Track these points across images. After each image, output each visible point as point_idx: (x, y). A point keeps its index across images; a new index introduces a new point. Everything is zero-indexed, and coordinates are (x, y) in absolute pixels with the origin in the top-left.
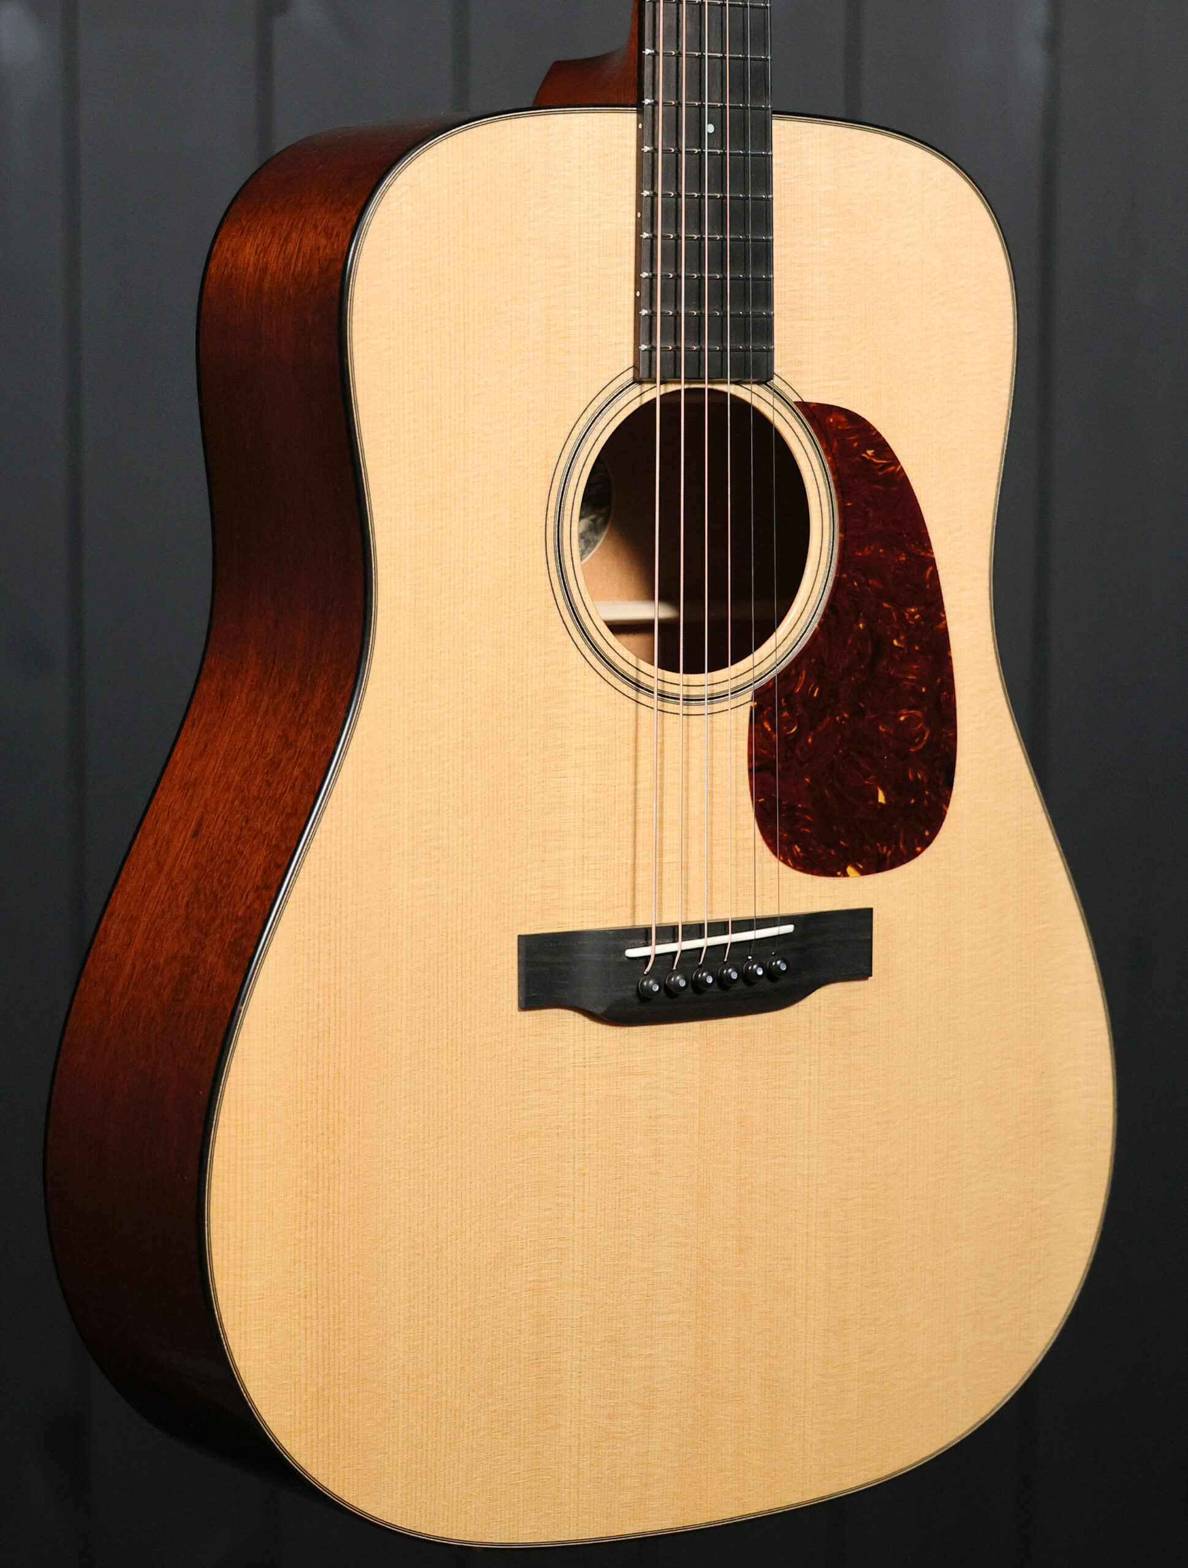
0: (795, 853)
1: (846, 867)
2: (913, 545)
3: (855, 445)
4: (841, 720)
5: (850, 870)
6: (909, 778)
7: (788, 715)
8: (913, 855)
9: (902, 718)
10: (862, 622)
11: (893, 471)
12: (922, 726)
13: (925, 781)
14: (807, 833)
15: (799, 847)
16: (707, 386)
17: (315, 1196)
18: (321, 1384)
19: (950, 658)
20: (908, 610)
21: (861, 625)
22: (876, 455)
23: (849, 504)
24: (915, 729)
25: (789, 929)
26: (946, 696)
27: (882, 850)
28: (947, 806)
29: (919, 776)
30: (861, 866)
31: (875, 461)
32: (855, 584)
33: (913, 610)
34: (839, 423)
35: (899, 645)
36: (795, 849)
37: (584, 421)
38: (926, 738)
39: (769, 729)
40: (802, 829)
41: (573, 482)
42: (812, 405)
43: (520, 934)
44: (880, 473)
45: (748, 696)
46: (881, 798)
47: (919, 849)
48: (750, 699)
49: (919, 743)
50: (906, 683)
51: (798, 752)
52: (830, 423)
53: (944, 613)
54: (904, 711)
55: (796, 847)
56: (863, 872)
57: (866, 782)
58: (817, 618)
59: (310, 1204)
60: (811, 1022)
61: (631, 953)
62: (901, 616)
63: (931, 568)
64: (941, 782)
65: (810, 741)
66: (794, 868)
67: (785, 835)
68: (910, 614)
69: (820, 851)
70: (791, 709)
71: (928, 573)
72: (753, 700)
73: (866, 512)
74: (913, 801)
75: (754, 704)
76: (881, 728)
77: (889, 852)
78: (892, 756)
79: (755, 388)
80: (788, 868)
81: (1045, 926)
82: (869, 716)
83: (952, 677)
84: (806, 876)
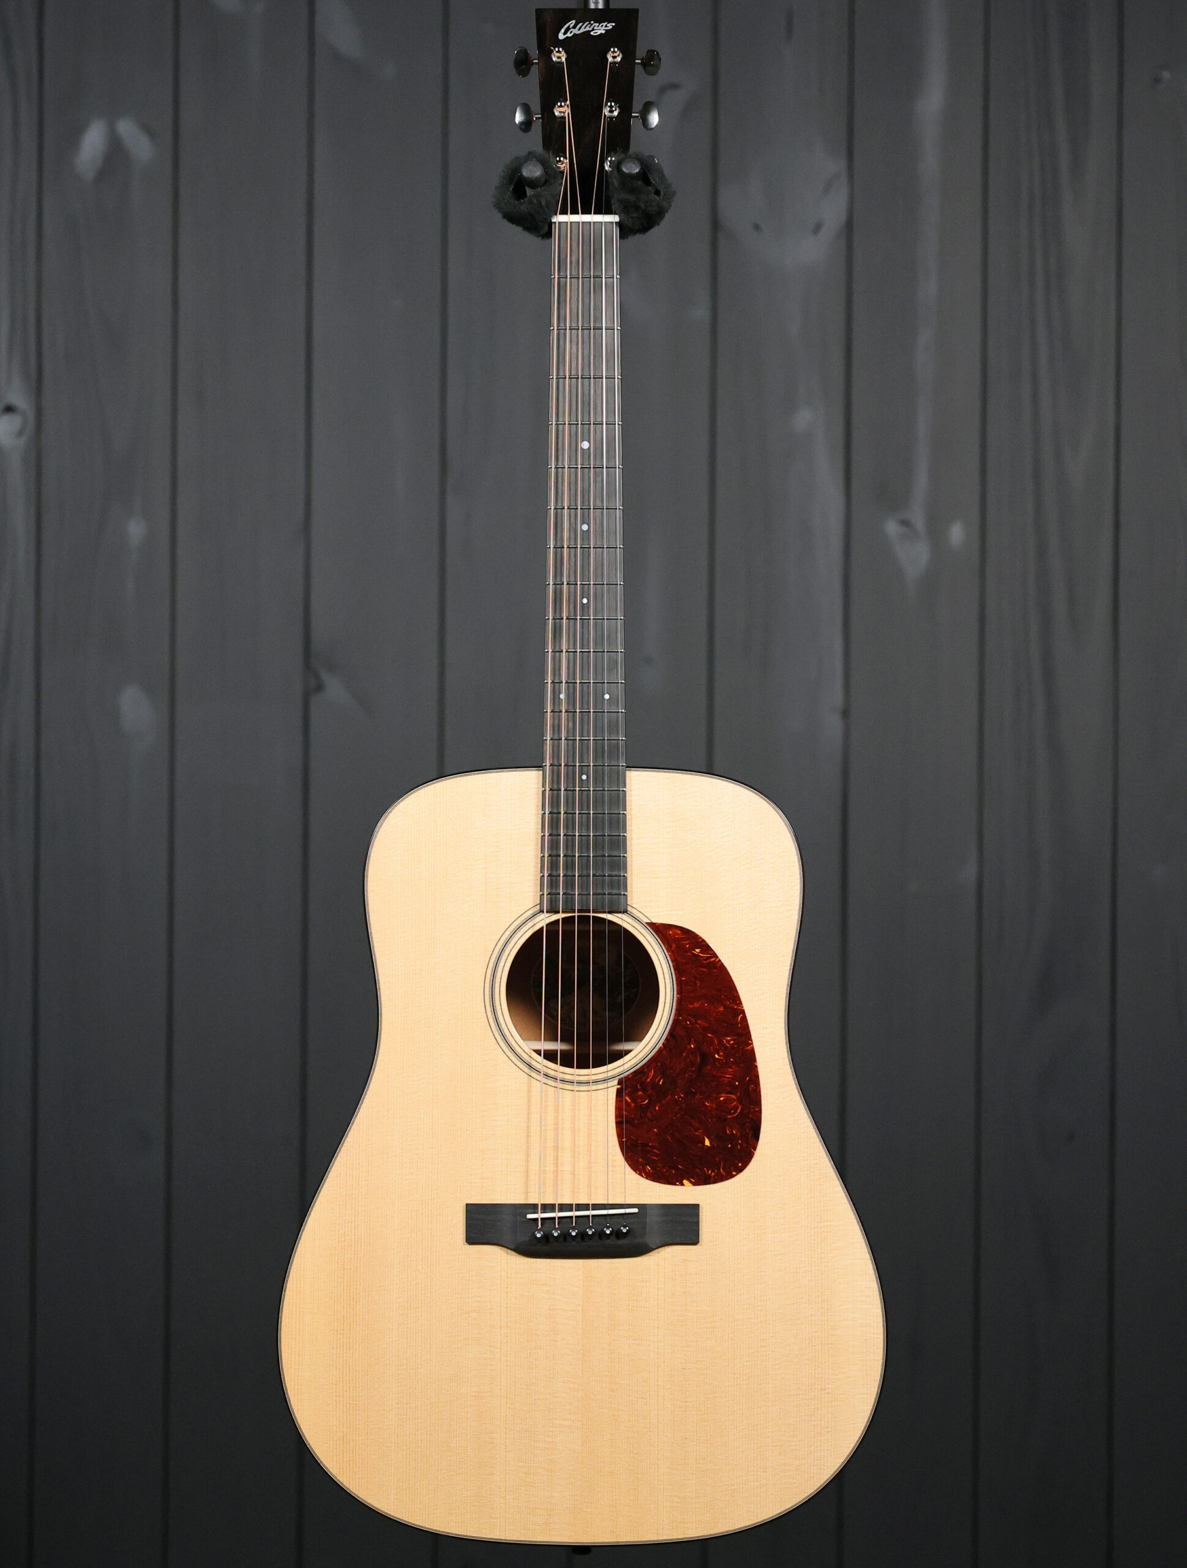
0: (647, 1170)
1: (683, 1180)
2: (728, 1002)
3: (688, 946)
4: (679, 1098)
5: (685, 1182)
6: (727, 1133)
7: (642, 1093)
8: (729, 1176)
9: (722, 1099)
10: (693, 1044)
11: (714, 961)
12: (735, 1104)
13: (739, 1135)
14: (656, 1160)
15: (650, 1167)
16: (592, 914)
17: (342, 1332)
18: (345, 1432)
19: (757, 1066)
20: (726, 1038)
21: (692, 1046)
22: (701, 952)
23: (683, 979)
24: (731, 1105)
25: (636, 1210)
26: (753, 1087)
27: (708, 1172)
28: (755, 1150)
29: (734, 1132)
30: (693, 1181)
31: (701, 955)
32: (688, 1023)
33: (729, 1038)
34: (677, 934)
35: (720, 1058)
37: (508, 933)
38: (738, 1111)
39: (629, 1101)
40: (652, 1157)
41: (501, 964)
42: (658, 924)
43: (467, 1203)
44: (705, 962)
45: (616, 1082)
46: (707, 1143)
47: (734, 1173)
49: (734, 1113)
50: (724, 1079)
51: (649, 1114)
52: (670, 934)
53: (751, 1040)
54: (723, 1095)
55: (648, 1167)
56: (694, 1184)
57: (697, 1133)
58: (662, 1040)
59: (339, 1336)
61: (530, 1216)
62: (721, 1042)
63: (742, 1015)
64: (750, 1136)
65: (657, 1108)
66: (647, 1178)
67: (640, 1160)
68: (727, 1041)
69: (665, 1170)
70: (644, 1090)
71: (739, 1018)
72: (618, 1084)
73: (695, 984)
74: (730, 1146)
75: (619, 1087)
76: (707, 1104)
77: (713, 1174)
78: (715, 1119)
79: (620, 915)
80: (642, 1178)
81: (829, 1223)
82: (698, 1096)
83: (757, 1077)
84: (655, 1183)
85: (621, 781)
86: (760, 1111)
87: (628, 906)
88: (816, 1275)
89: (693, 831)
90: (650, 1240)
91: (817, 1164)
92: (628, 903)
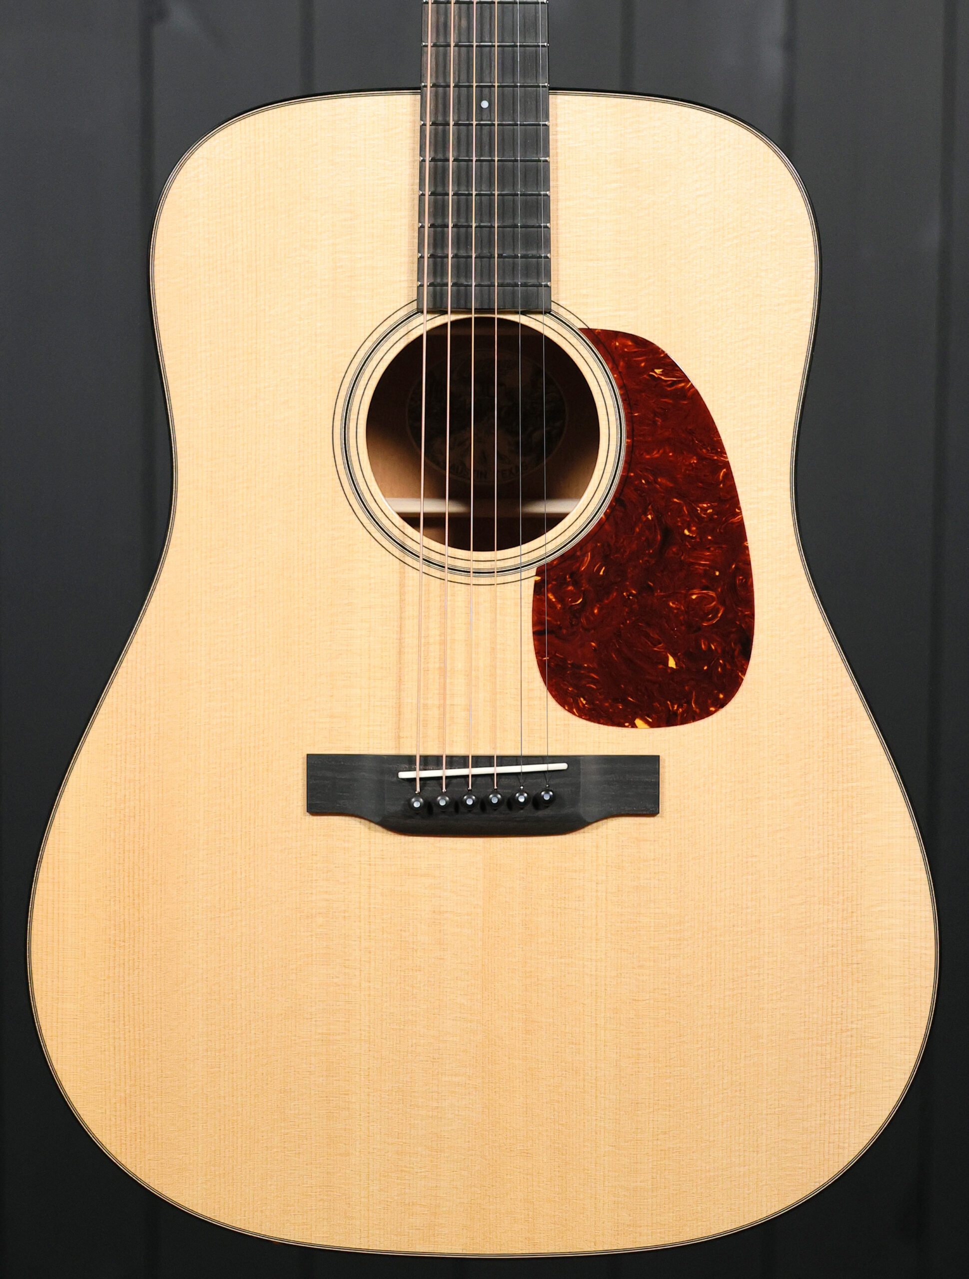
0: (580, 704)
1: (634, 720)
2: (704, 450)
3: (643, 364)
4: (628, 596)
5: (638, 722)
6: (702, 648)
7: (573, 588)
8: (705, 713)
9: (694, 597)
10: (651, 514)
11: (683, 387)
12: (715, 605)
13: (719, 651)
14: (593, 688)
15: (585, 699)
16: (496, 316)
17: (122, 944)
18: (128, 1092)
19: (747, 548)
20: (700, 505)
21: (650, 517)
22: (664, 374)
23: (636, 414)
24: (709, 606)
25: (563, 766)
26: (742, 579)
27: (673, 707)
28: (744, 674)
29: (713, 647)
30: (650, 720)
31: (663, 378)
32: (643, 481)
33: (705, 505)
34: (627, 346)
35: (691, 535)
36: (581, 701)
37: (369, 344)
38: (719, 615)
39: (554, 600)
40: (588, 685)
41: (359, 392)
42: (597, 331)
43: (309, 753)
44: (669, 389)
45: (533, 571)
46: (672, 663)
47: (712, 709)
48: (535, 574)
49: (710, 620)
50: (697, 567)
51: (583, 620)
52: (616, 347)
53: (740, 509)
54: (696, 591)
55: (582, 699)
56: (654, 725)
57: (655, 649)
58: (604, 509)
59: (117, 950)
60: (597, 847)
61: (403, 775)
62: (693, 511)
63: (725, 470)
64: (736, 653)
65: (596, 611)
66: (580, 716)
67: (570, 689)
68: (702, 509)
69: (607, 704)
70: (576, 583)
71: (722, 474)
72: (537, 575)
73: (655, 422)
74: (706, 668)
75: (538, 578)
76: (671, 604)
77: (681, 710)
78: (683, 628)
79: (540, 317)
80: (574, 717)
81: (854, 784)
82: (658, 593)
83: (749, 563)
84: (592, 724)
85: (541, 110)
86: (752, 616)
87: (552, 303)
88: (836, 861)
89: (652, 188)
90: (583, 810)
91: (837, 695)
92: (552, 299)
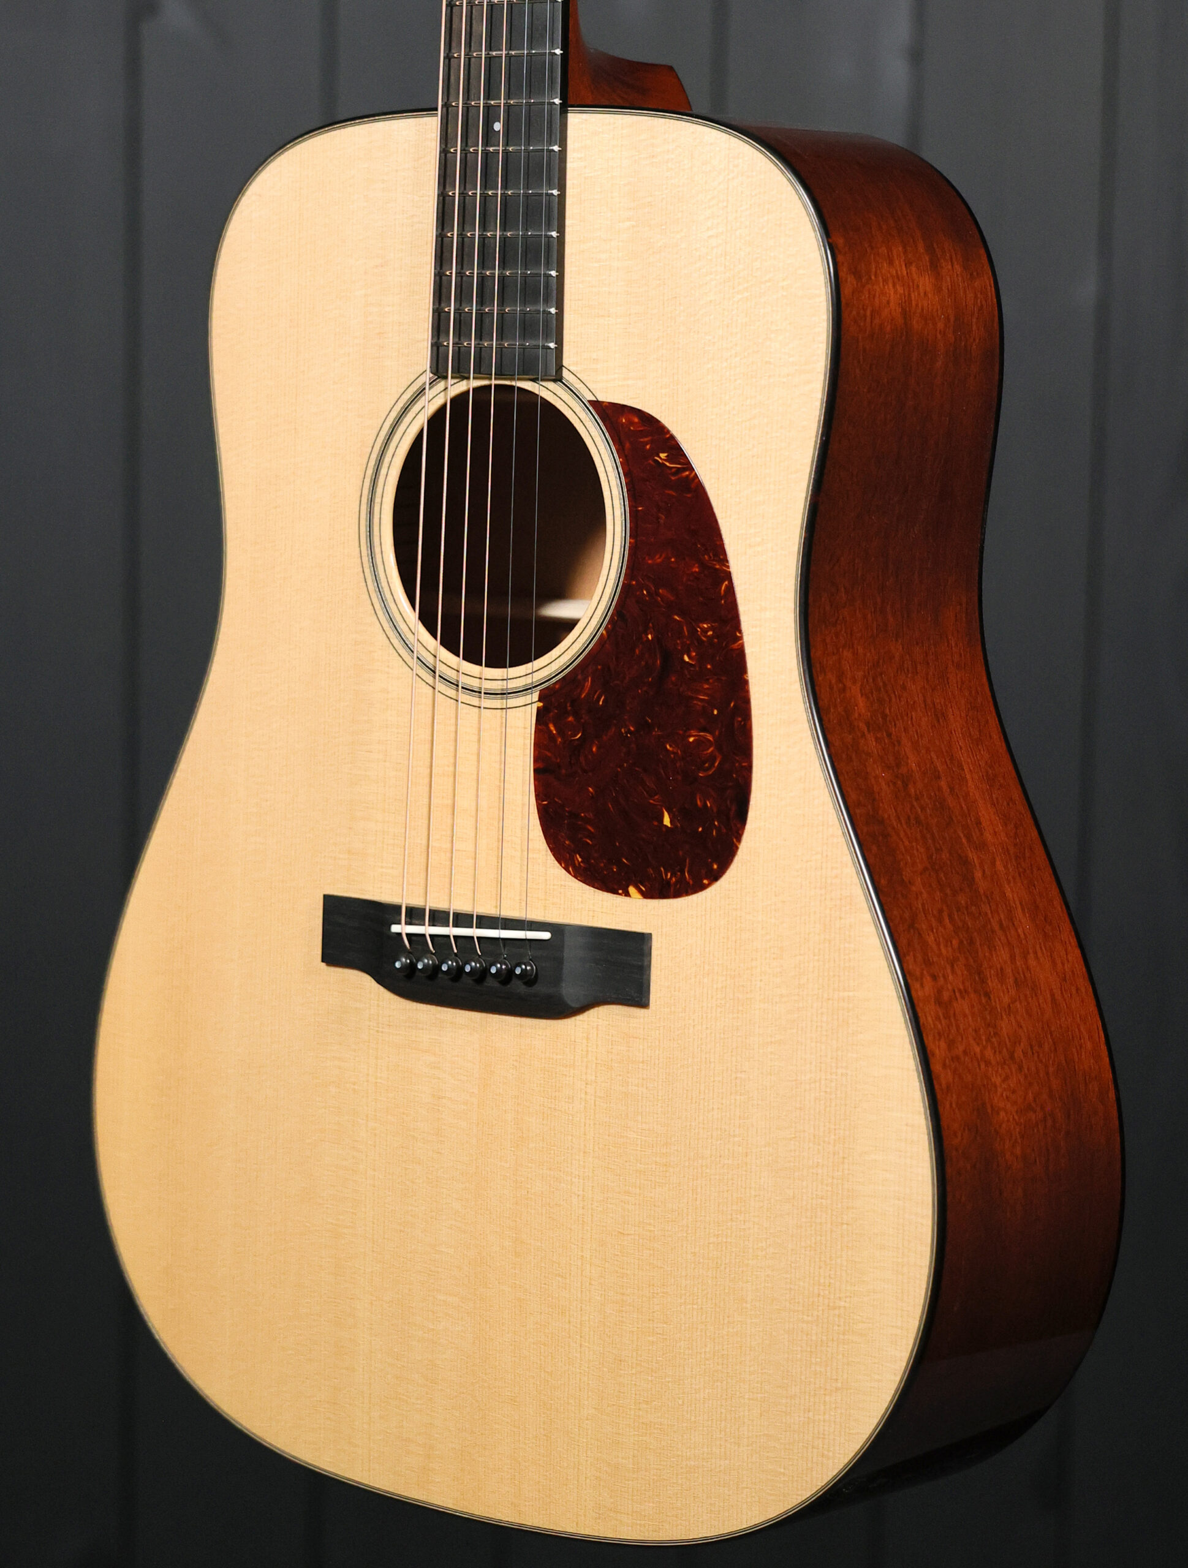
0: (576, 862)
1: (628, 887)
2: (706, 557)
3: (648, 446)
4: (626, 733)
5: (631, 890)
6: (697, 804)
7: (573, 719)
8: (699, 887)
9: (691, 739)
10: (651, 633)
11: (687, 476)
12: (712, 752)
13: (715, 810)
14: (589, 843)
15: (580, 857)
16: (515, 383)
17: (168, 1092)
19: (746, 682)
20: (701, 625)
21: (650, 637)
22: (668, 459)
23: (640, 509)
24: (705, 752)
25: (546, 935)
26: (741, 722)
27: (666, 875)
28: (740, 841)
29: (709, 805)
30: (644, 889)
31: (668, 464)
32: (645, 592)
33: (705, 626)
34: (632, 423)
35: (691, 662)
36: (577, 858)
38: (716, 764)
39: (554, 732)
40: (584, 839)
42: (604, 404)
43: (325, 893)
44: (673, 478)
45: (536, 696)
46: (667, 821)
47: (705, 882)
48: (537, 699)
49: (708, 769)
50: (695, 702)
51: (582, 759)
52: (623, 424)
53: (740, 632)
54: (693, 732)
55: (578, 856)
56: (647, 895)
57: (651, 801)
59: (163, 1098)
60: (588, 1038)
61: (393, 927)
62: (693, 632)
63: (726, 583)
64: (732, 813)
65: (594, 749)
66: (576, 877)
67: (567, 842)
68: (703, 629)
69: (602, 865)
70: (576, 714)
71: (723, 588)
72: (539, 700)
73: (658, 518)
74: (700, 829)
75: (541, 704)
76: (668, 747)
77: (674, 879)
78: (679, 777)
79: (551, 385)
80: (570, 876)
81: (851, 994)
82: (656, 732)
83: (746, 701)
84: (588, 887)
85: (561, 132)
86: (749, 768)
87: (564, 368)
88: (828, 1090)
89: (663, 227)
90: (569, 991)
91: (836, 877)
92: (564, 364)
